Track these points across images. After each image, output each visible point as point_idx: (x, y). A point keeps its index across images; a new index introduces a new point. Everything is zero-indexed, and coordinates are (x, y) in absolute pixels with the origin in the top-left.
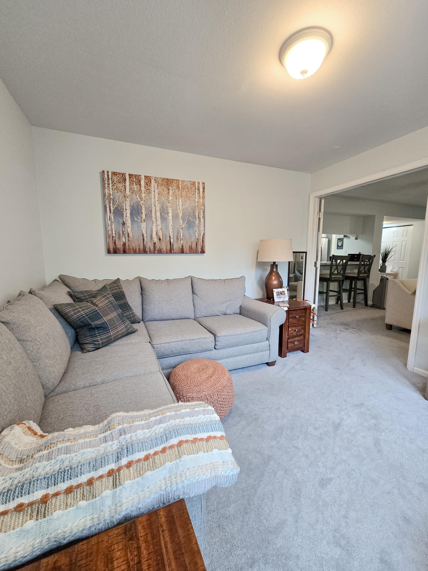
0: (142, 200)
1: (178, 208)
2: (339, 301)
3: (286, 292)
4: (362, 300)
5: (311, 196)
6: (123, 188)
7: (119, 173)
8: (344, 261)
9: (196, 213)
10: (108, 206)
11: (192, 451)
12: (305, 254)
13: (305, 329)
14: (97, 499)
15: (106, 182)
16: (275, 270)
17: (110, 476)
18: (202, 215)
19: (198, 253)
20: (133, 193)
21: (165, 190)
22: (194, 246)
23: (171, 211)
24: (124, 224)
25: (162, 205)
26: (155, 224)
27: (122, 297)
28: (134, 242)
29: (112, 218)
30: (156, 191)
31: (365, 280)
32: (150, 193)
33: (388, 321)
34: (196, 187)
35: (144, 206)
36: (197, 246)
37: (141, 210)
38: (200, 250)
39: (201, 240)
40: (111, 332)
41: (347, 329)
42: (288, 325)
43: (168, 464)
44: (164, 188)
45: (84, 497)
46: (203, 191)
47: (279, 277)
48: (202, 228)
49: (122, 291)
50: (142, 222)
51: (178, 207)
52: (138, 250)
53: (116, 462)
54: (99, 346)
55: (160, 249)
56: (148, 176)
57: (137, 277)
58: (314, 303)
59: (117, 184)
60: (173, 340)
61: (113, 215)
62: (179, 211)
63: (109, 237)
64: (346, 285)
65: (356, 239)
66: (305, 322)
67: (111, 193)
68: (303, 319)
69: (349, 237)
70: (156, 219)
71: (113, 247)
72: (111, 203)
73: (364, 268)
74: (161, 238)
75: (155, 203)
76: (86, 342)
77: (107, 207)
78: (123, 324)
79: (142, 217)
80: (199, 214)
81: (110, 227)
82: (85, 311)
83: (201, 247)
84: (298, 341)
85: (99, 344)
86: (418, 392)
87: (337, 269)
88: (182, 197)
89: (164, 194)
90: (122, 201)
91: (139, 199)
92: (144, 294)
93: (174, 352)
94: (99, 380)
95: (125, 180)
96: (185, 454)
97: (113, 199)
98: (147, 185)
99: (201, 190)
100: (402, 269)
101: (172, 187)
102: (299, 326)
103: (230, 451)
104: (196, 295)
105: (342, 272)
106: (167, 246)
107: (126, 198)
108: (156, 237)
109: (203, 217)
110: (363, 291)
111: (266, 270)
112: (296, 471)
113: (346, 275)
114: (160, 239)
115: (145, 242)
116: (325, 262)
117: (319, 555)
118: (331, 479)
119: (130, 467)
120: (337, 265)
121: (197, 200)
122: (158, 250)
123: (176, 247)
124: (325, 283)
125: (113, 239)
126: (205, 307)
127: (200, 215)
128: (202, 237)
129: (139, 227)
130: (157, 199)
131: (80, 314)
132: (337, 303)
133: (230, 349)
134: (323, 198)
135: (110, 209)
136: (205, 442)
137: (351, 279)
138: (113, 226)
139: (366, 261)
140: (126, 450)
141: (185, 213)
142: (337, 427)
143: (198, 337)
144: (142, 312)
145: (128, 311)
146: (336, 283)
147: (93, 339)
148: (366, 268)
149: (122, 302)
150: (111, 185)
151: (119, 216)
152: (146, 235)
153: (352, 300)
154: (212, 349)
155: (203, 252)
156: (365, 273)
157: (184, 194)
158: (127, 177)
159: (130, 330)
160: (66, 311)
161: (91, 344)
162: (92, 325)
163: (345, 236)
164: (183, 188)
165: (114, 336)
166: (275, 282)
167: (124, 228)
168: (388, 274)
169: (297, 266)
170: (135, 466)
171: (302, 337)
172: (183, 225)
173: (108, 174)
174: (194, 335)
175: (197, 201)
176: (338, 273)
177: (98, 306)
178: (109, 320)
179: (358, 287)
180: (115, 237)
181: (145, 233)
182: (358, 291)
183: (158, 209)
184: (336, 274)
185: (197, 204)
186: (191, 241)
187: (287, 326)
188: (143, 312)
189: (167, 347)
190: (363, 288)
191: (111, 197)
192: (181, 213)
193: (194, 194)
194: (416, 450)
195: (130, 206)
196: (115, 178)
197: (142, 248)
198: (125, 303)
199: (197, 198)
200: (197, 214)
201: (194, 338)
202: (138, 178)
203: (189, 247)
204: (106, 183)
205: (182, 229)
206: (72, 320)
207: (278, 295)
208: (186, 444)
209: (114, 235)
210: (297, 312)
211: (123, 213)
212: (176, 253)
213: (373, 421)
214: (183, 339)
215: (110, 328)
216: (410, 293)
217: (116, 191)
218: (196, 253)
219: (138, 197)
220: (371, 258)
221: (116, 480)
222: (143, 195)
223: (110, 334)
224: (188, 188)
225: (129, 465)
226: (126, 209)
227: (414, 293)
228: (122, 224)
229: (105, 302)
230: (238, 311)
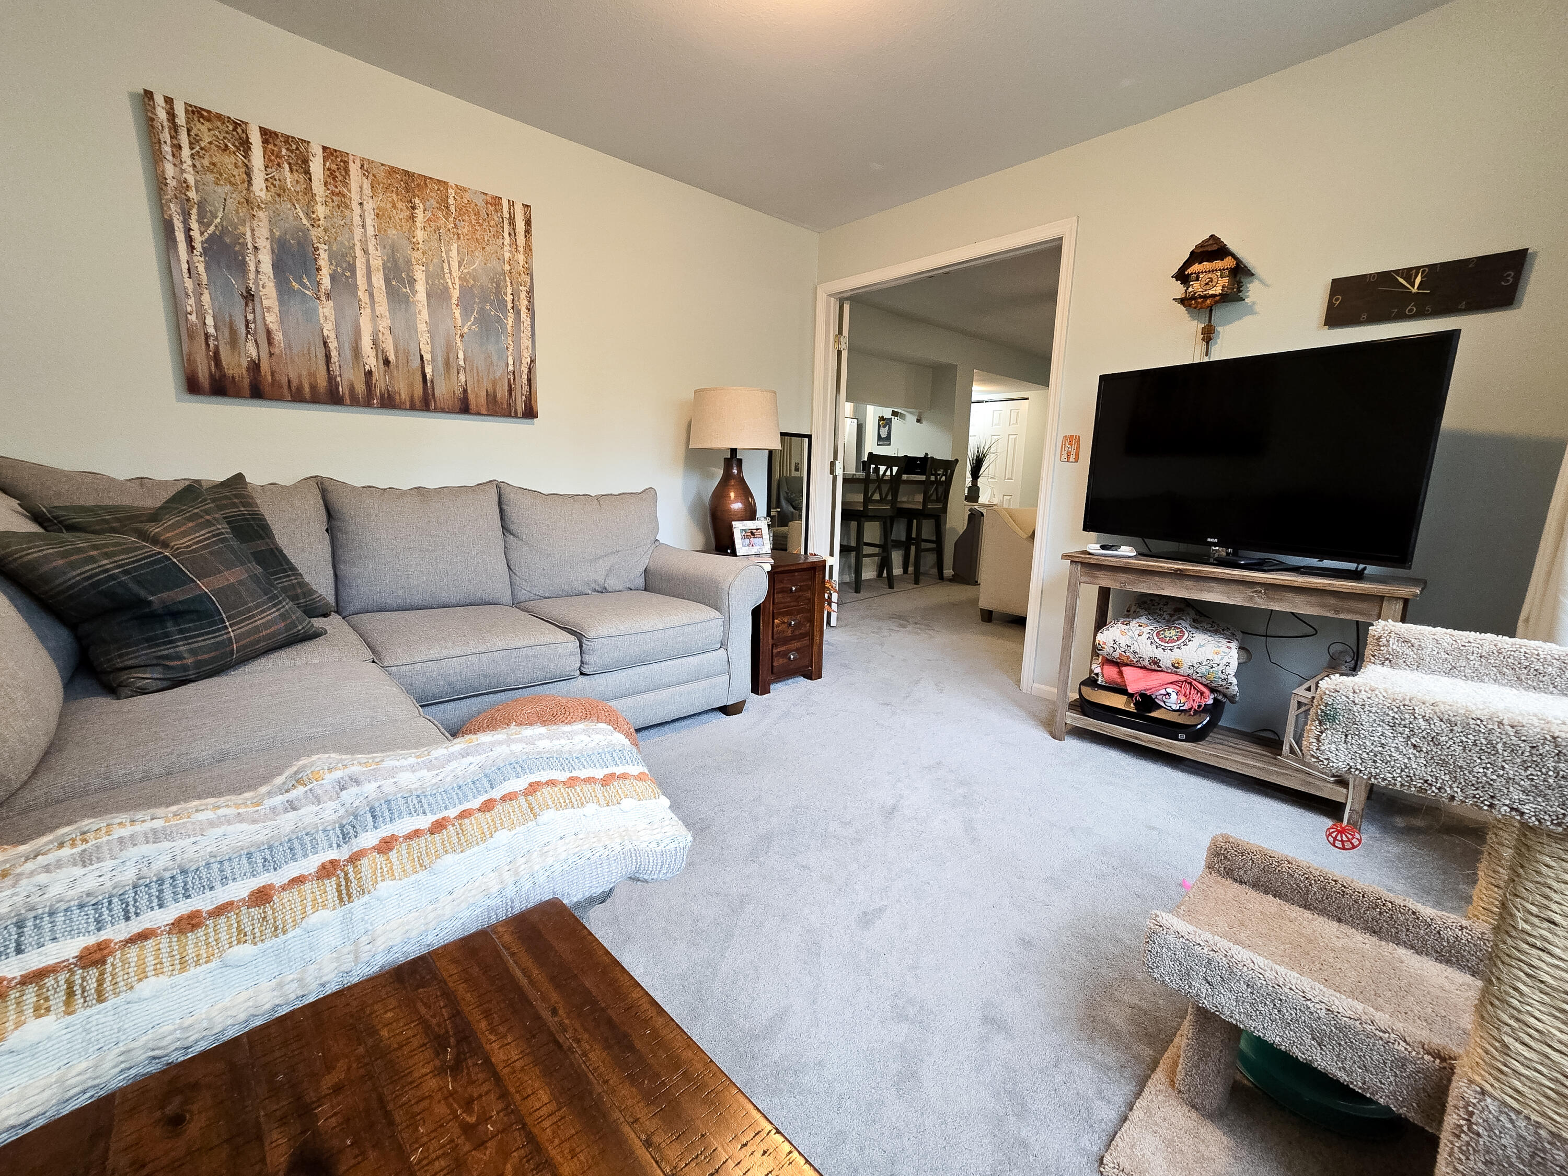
0: (319, 226)
1: (446, 271)
2: (885, 572)
3: (765, 531)
4: (932, 567)
5: (819, 291)
6: (239, 173)
7: (219, 117)
8: (895, 469)
9: (506, 294)
10: (178, 225)
11: (567, 801)
12: (806, 440)
13: (811, 621)
14: (290, 935)
15: (166, 136)
16: (735, 471)
17: (328, 876)
18: (524, 303)
19: (516, 416)
20: (279, 195)
21: (400, 205)
22: (502, 393)
23: (424, 278)
24: (249, 297)
25: (390, 251)
26: (366, 312)
27: (261, 532)
28: (292, 361)
29: (201, 268)
30: (369, 205)
31: (938, 517)
32: (347, 207)
33: (984, 603)
34: (502, 212)
35: (326, 247)
36: (510, 394)
37: (315, 259)
38: (521, 407)
39: (525, 377)
40: (230, 630)
41: (904, 627)
42: (773, 612)
43: (502, 836)
44: (396, 200)
45: (245, 935)
46: (528, 232)
47: (746, 493)
48: (526, 342)
49: (257, 514)
50: (318, 299)
51: (446, 266)
52: (307, 389)
53: (339, 846)
54: (184, 674)
55: (389, 395)
56: (336, 151)
57: (311, 477)
58: (832, 554)
59: (211, 152)
60: (453, 653)
61: (202, 259)
62: (449, 280)
63: (191, 336)
64: (899, 532)
65: (918, 421)
66: (811, 601)
67: (191, 180)
68: (808, 595)
69: (902, 416)
70: (371, 296)
71: (210, 368)
72: (194, 217)
73: (936, 489)
74: (392, 358)
75: (364, 242)
76: (129, 663)
77: (176, 228)
78: (274, 606)
79: (318, 283)
80: (516, 299)
81: (192, 301)
82: (116, 559)
83: (524, 398)
84: (797, 650)
85: (185, 668)
86: (1041, 728)
87: (879, 487)
88: (459, 238)
89: (397, 218)
90: (238, 218)
91: (305, 221)
92: (340, 531)
93: (458, 686)
94: (204, 754)
95: (245, 145)
96: (548, 807)
97: (201, 205)
98: (334, 179)
99: (520, 225)
100: (1009, 497)
101: (423, 200)
102: (799, 612)
103: (665, 802)
104: (513, 535)
105: (890, 498)
106: (411, 385)
107: (252, 209)
108: (372, 353)
109: (529, 310)
110: (934, 546)
111: (711, 476)
112: (806, 911)
113: (899, 505)
114: (387, 362)
115: (335, 367)
116: (852, 471)
117: (865, 1048)
118: (881, 910)
119: (391, 850)
120: (880, 480)
121: (507, 255)
122: (382, 396)
123: (442, 390)
124: (854, 524)
125: (208, 345)
126: (544, 570)
127: (518, 301)
128: (527, 370)
129: (311, 316)
130: (370, 231)
131: (94, 566)
132: (880, 575)
133: (624, 673)
134: (847, 299)
135: (190, 237)
136: (598, 787)
137: (909, 515)
138: (206, 298)
139: (939, 475)
140: (369, 815)
141: (471, 288)
142: (890, 813)
143: (532, 642)
144: (333, 585)
145: (285, 577)
146: (877, 523)
147: (160, 651)
148: (940, 490)
149: (261, 545)
150: (186, 152)
151: (229, 267)
152: (336, 344)
153: (911, 569)
154: (572, 673)
155: (530, 413)
156: (938, 500)
157: (465, 231)
158: (255, 139)
159: (300, 628)
160: (30, 557)
161: (149, 669)
162: (150, 603)
163: (894, 414)
164: (460, 210)
165: (241, 643)
166: (737, 506)
167: (249, 309)
168: (983, 506)
169: (784, 488)
170: (404, 848)
171: (806, 642)
172: (463, 326)
173: (173, 109)
174: (517, 636)
175: (506, 258)
176: (882, 500)
177: (173, 544)
178: (218, 592)
179: (924, 537)
180: (216, 339)
181: (332, 336)
182: (924, 545)
183: (376, 263)
184: (877, 501)
185: (507, 267)
186: (491, 377)
187: (769, 613)
188: (340, 587)
189: (433, 671)
190: (934, 538)
191: (192, 194)
192: (457, 287)
193: (499, 235)
194: (1038, 825)
195: (272, 238)
196: (204, 128)
197: (325, 384)
198: (271, 549)
199: (507, 248)
200: (509, 298)
201: (519, 645)
202: (297, 149)
203: (487, 395)
204: (162, 140)
205: (462, 336)
206: (61, 588)
207: (744, 538)
208: (549, 789)
209: (211, 330)
210: (794, 576)
211: (244, 259)
212: (443, 411)
213: (961, 791)
214: (482, 648)
215: (224, 615)
216: (1025, 536)
217: (210, 177)
218: (510, 416)
219: (301, 215)
220: (949, 466)
221: (347, 883)
222: (321, 211)
223: (225, 637)
224: (477, 214)
225: (386, 846)
226: (256, 247)
227: (1032, 536)
228: (242, 295)
229: (197, 535)
230: (641, 582)
